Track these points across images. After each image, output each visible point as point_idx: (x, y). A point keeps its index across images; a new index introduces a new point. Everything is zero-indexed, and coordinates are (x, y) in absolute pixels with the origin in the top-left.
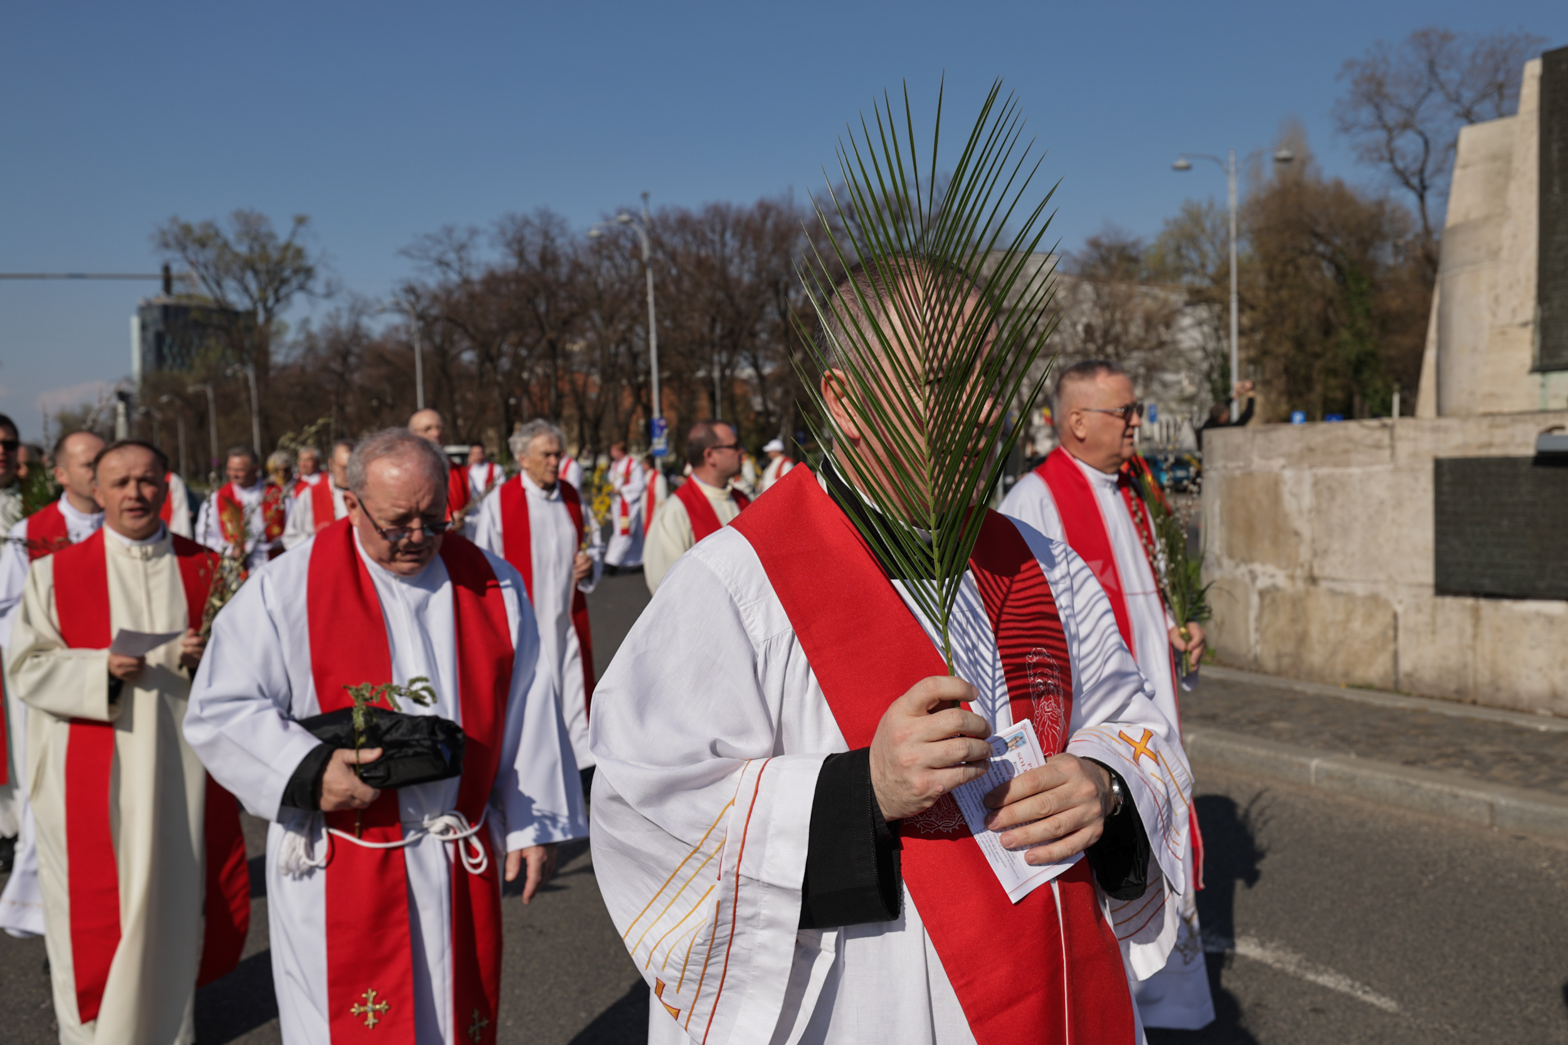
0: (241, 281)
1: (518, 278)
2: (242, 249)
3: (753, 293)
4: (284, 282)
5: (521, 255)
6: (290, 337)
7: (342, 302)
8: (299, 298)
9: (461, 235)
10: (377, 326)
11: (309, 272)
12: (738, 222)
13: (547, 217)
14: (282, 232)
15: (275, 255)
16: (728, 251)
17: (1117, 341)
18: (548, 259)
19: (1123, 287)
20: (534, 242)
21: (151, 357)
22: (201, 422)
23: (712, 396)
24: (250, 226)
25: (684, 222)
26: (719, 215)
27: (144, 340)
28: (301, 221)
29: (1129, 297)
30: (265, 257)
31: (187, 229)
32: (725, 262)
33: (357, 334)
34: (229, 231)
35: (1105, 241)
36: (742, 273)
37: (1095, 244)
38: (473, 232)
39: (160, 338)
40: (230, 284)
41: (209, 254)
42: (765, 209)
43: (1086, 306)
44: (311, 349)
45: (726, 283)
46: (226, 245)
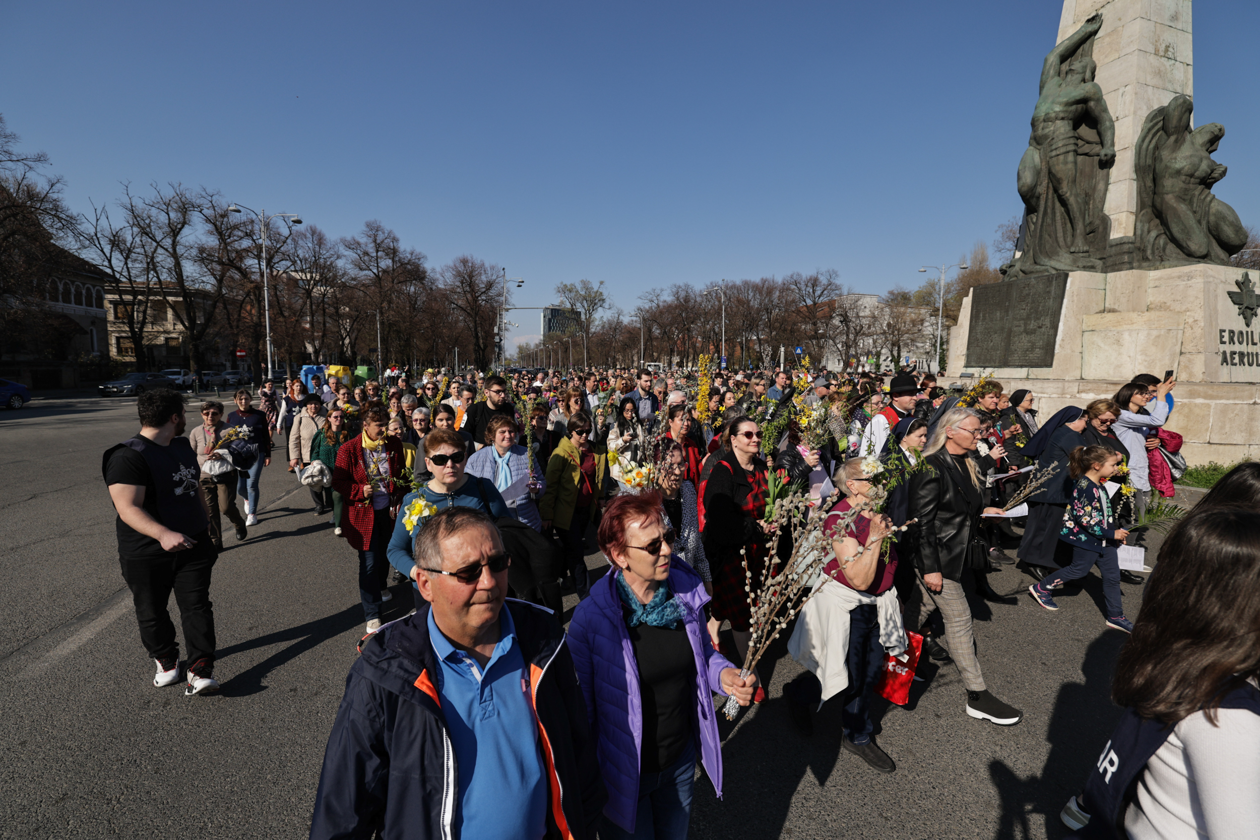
0: (582, 304)
1: (676, 307)
2: (583, 293)
3: (759, 311)
4: (595, 304)
5: (678, 299)
6: (597, 323)
7: (614, 311)
8: (600, 309)
9: (658, 291)
10: (626, 320)
11: (603, 300)
12: (753, 287)
13: (687, 286)
14: (596, 287)
15: (593, 295)
16: (750, 297)
17: (899, 330)
18: (687, 299)
19: (902, 309)
20: (682, 294)
21: (547, 327)
22: (566, 350)
23: (742, 348)
24: (586, 285)
25: (734, 287)
26: (746, 284)
27: (544, 321)
28: (602, 283)
29: (904, 313)
30: (590, 295)
31: (566, 286)
32: (749, 301)
33: (619, 323)
34: (579, 287)
35: (896, 292)
36: (755, 304)
37: (891, 293)
38: (662, 290)
39: (550, 320)
40: (578, 305)
41: (573, 295)
42: (764, 281)
43: (887, 317)
44: (603, 327)
45: (749, 308)
46: (577, 291)
